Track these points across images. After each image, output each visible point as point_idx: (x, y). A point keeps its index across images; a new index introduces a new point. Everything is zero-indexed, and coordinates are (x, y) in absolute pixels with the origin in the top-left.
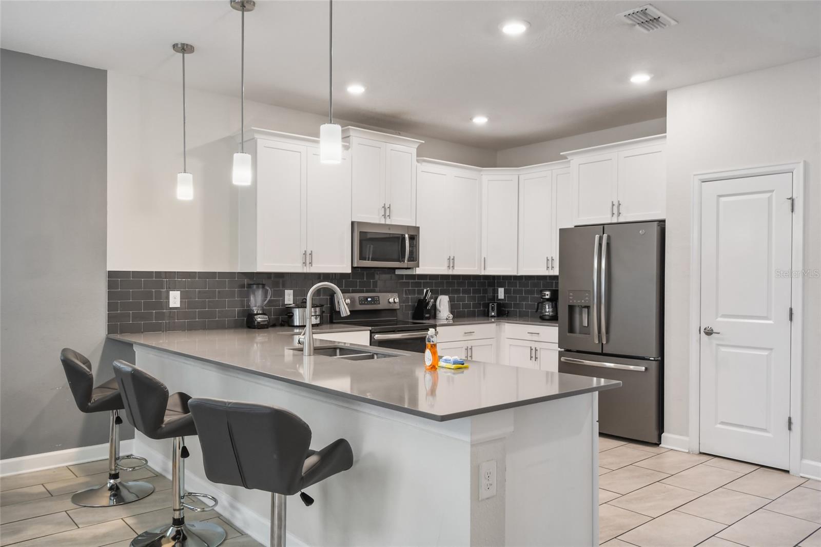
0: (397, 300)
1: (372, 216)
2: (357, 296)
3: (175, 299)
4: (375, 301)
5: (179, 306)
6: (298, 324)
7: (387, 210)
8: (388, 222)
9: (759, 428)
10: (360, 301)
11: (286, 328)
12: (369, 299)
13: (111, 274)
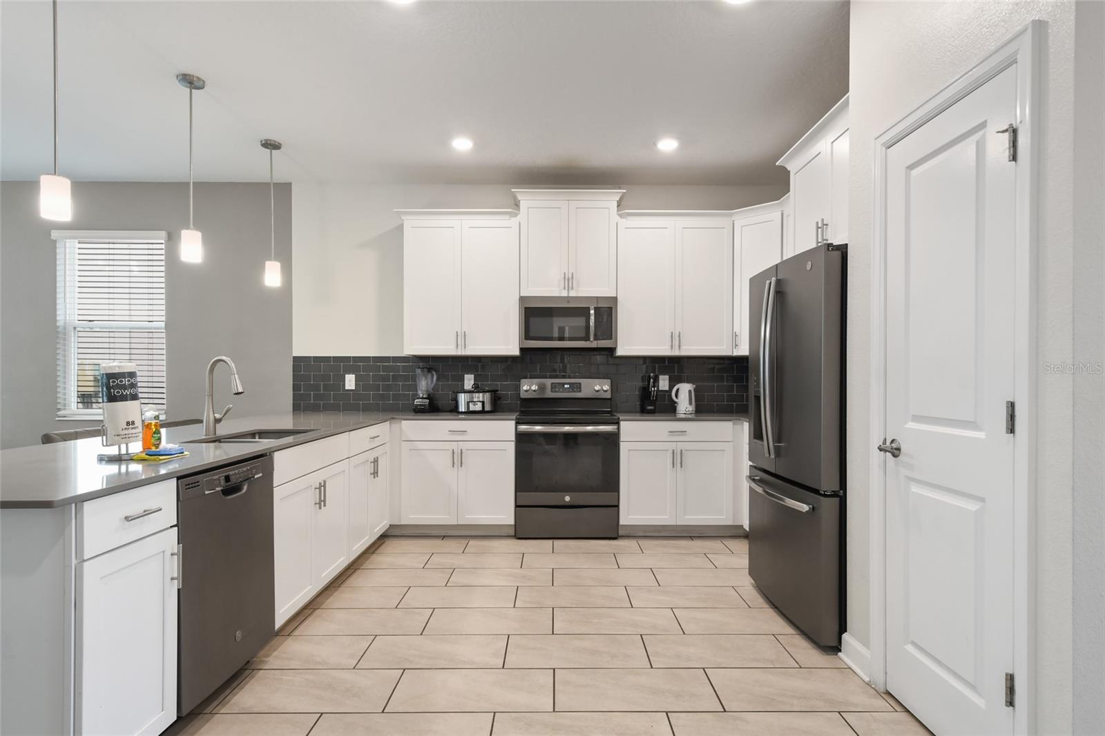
0: (606, 387)
1: (549, 287)
2: (548, 382)
3: (350, 382)
4: (577, 387)
5: (354, 388)
6: (463, 410)
7: (568, 281)
8: (572, 294)
9: (965, 680)
10: (552, 388)
11: (454, 414)
12: (566, 386)
13: (296, 359)
